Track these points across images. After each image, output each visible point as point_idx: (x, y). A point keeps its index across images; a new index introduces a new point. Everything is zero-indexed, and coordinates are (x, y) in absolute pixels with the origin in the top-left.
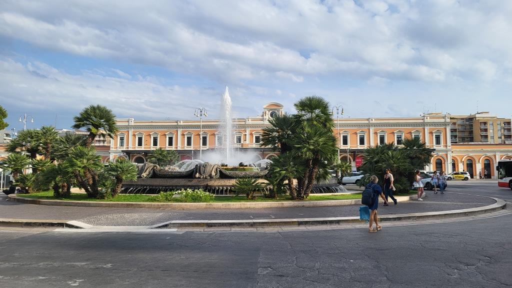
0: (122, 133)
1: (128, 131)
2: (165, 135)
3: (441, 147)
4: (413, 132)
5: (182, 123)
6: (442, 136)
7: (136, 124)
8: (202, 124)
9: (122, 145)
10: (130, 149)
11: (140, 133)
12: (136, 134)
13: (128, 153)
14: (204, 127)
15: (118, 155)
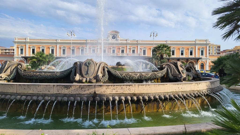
0: (21, 46)
1: (26, 45)
2: (49, 48)
3: (204, 57)
4: (189, 48)
5: (59, 41)
6: (204, 51)
7: (30, 41)
8: (72, 42)
9: (22, 53)
10: (27, 56)
11: (33, 46)
12: (30, 47)
13: (26, 58)
14: (73, 43)
15: (19, 59)
